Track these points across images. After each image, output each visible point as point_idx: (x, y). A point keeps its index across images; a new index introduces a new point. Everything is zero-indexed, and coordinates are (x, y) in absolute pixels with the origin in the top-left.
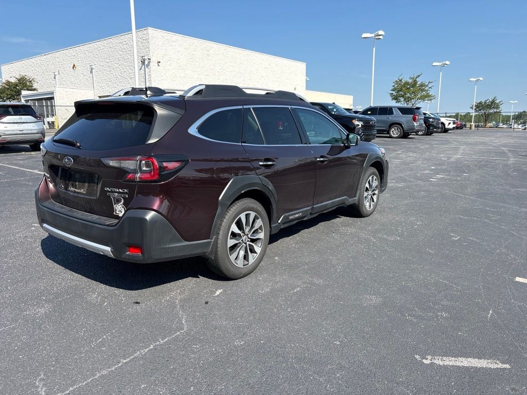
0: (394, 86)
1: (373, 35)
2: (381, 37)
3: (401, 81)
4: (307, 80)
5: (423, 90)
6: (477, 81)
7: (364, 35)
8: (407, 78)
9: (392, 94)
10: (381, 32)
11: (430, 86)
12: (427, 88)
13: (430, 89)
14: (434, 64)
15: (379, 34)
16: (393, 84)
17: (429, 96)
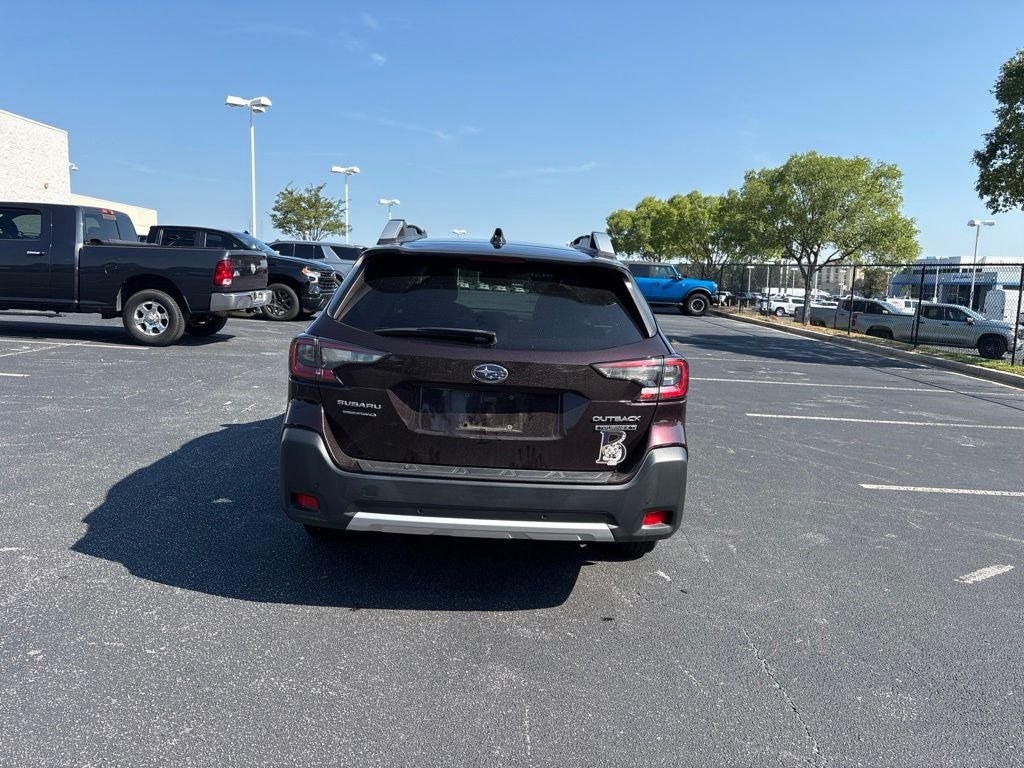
0: (277, 202)
1: (247, 102)
2: (263, 109)
3: (291, 193)
4: (72, 171)
5: (329, 215)
6: (391, 205)
7: (231, 100)
8: (300, 190)
9: (275, 216)
10: (265, 100)
11: (341, 208)
12: (337, 211)
13: (342, 214)
14: (335, 169)
15: (262, 102)
16: (277, 198)
17: (342, 225)
